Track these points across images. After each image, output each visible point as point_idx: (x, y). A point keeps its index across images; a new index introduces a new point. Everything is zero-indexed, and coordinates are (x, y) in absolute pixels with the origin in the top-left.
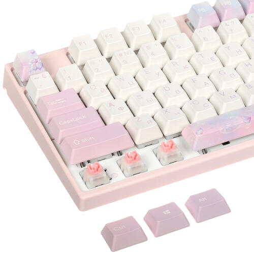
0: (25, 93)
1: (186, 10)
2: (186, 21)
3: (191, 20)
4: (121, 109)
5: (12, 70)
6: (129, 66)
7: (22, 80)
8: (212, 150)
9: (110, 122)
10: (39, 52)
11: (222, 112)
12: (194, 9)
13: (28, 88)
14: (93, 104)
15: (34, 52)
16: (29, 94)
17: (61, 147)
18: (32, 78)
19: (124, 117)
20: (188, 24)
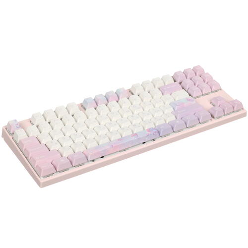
0: (13, 138)
1: (82, 101)
2: (82, 106)
3: (84, 106)
4: (56, 143)
5: (6, 129)
6: (58, 125)
7: (11, 133)
8: (97, 160)
9: (51, 149)
10: (18, 121)
11: (100, 144)
12: (85, 101)
13: (14, 136)
14: (43, 142)
15: (16, 121)
16: (15, 138)
17: (31, 161)
18: (16, 131)
19: (58, 147)
20: (83, 107)
